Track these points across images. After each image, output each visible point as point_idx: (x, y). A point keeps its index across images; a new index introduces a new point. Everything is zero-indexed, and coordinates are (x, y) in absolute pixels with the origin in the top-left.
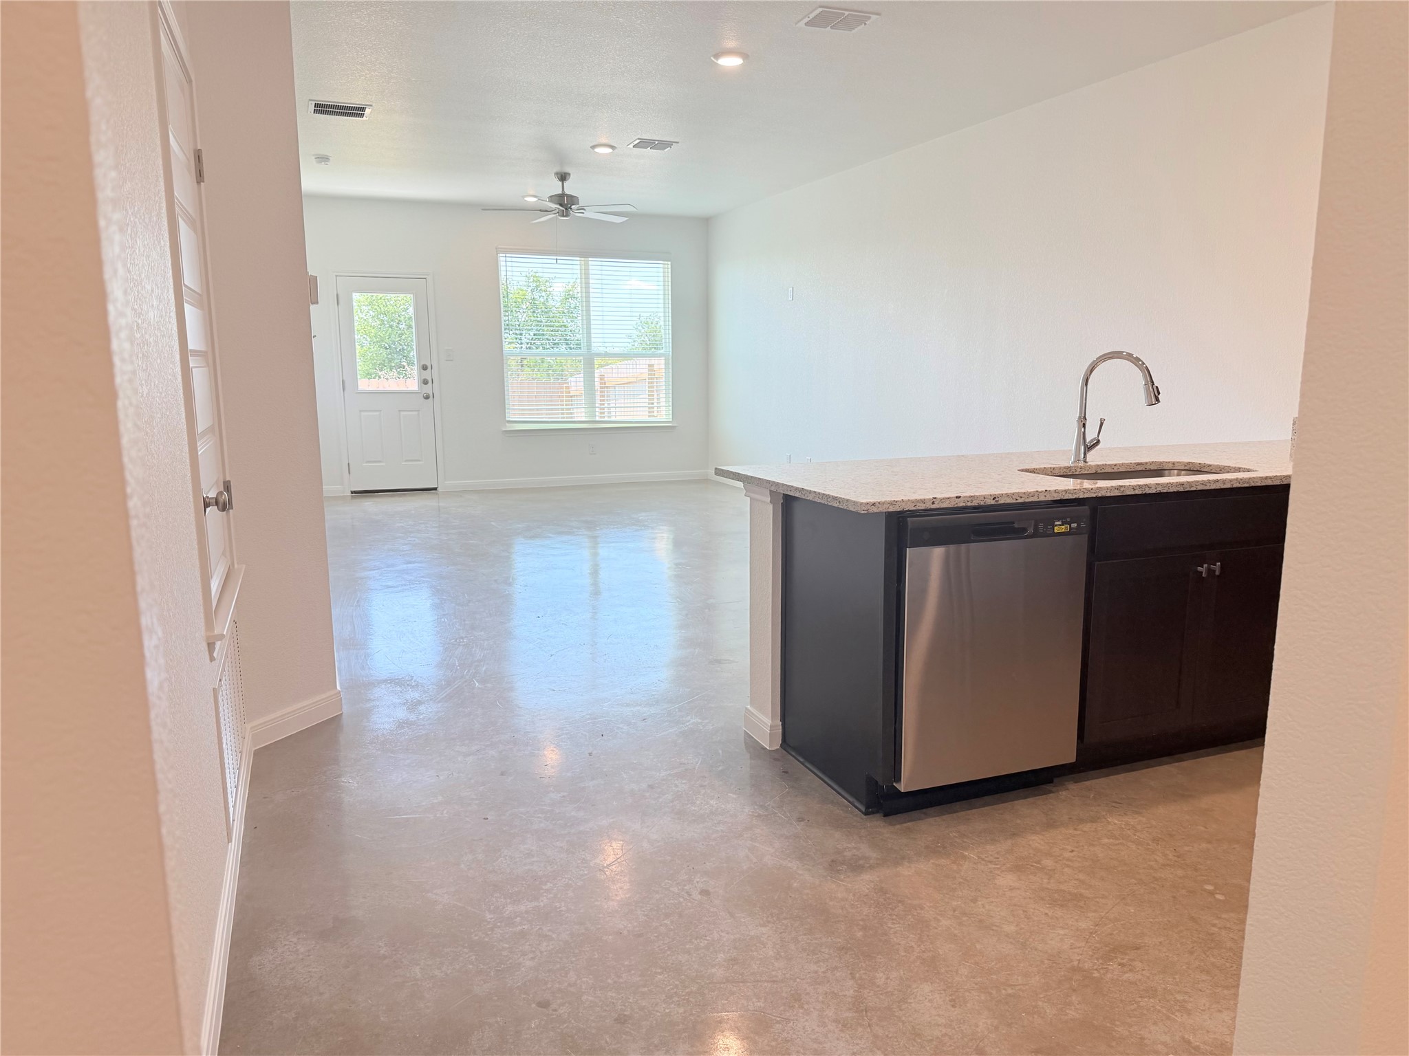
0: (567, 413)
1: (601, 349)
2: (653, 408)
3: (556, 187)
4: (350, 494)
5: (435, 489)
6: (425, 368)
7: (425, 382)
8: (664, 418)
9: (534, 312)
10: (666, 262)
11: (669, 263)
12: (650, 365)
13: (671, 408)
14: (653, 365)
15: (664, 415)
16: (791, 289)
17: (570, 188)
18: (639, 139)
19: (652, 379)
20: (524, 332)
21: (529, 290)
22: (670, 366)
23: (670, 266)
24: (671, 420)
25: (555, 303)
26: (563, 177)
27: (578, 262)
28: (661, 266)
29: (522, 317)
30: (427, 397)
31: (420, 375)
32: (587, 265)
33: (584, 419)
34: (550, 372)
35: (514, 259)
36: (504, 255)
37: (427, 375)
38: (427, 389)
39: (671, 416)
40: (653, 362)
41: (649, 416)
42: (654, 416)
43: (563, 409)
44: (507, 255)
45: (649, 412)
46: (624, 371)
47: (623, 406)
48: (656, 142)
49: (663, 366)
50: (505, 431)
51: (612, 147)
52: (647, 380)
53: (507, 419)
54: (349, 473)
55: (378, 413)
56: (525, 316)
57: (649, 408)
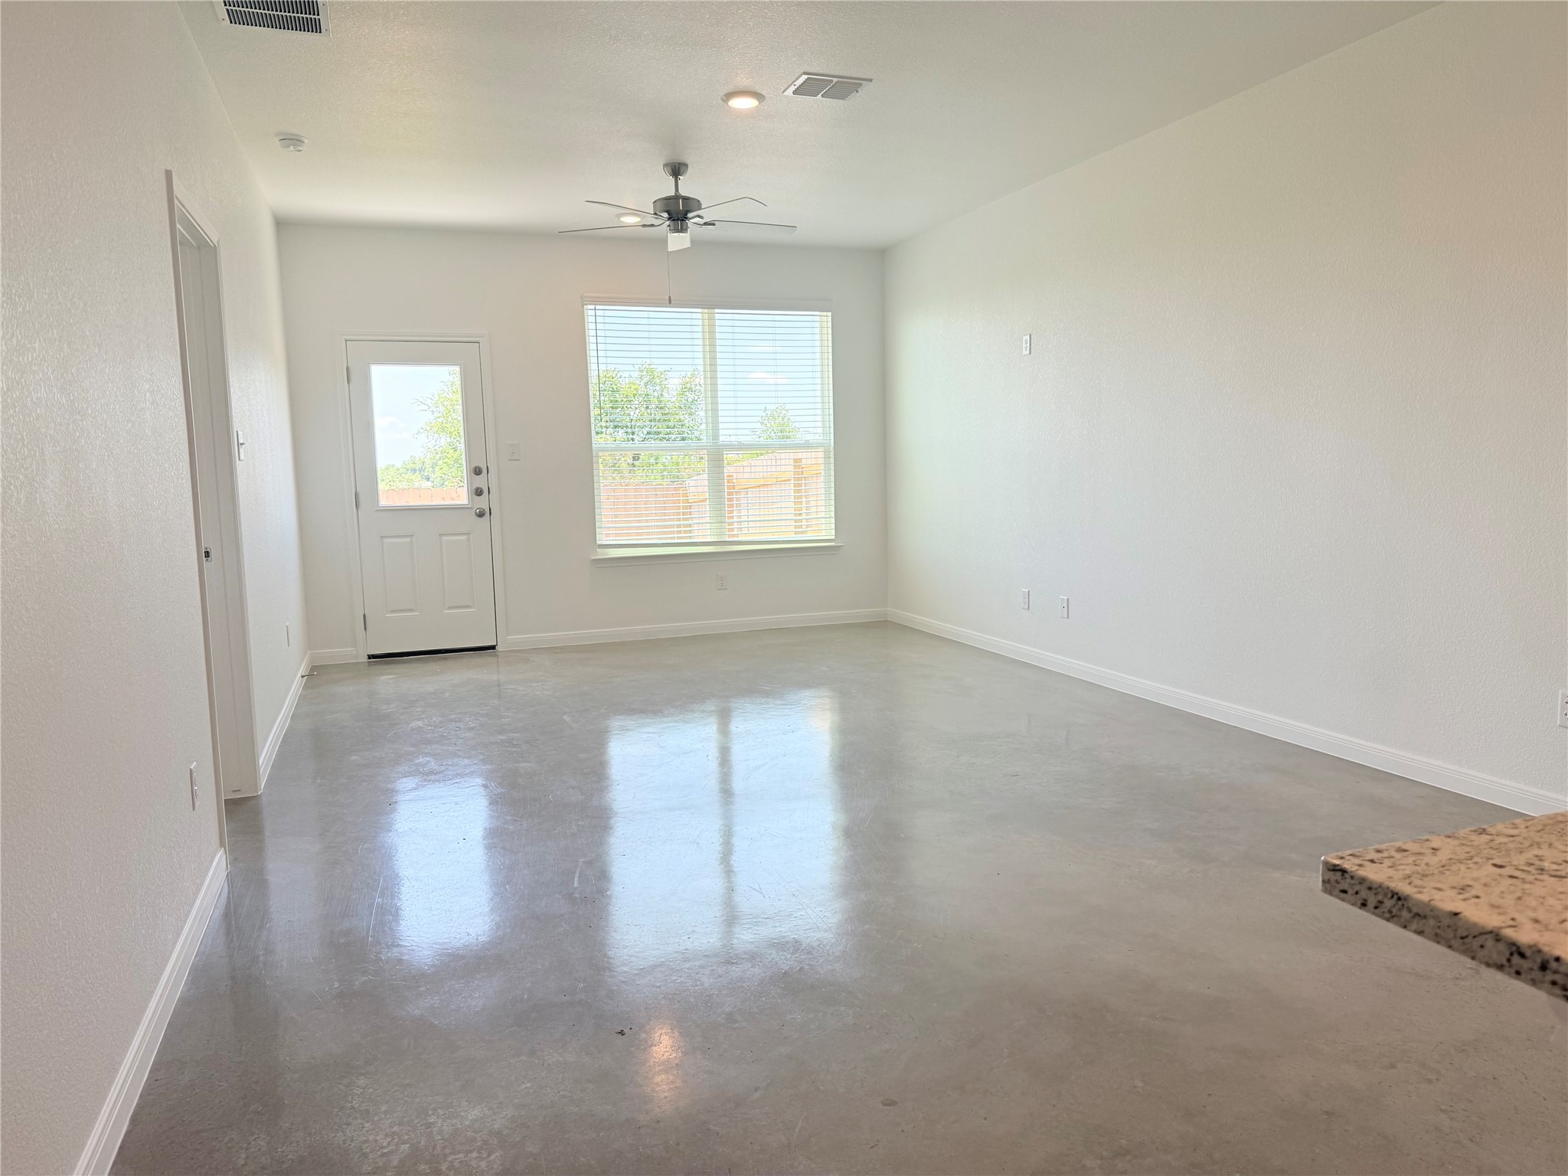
0: (685, 532)
1: (733, 438)
2: (801, 520)
3: (666, 187)
4: (366, 659)
5: (493, 647)
6: (478, 471)
7: (479, 492)
8: (823, 535)
9: (648, 408)
10: (825, 313)
11: (829, 314)
12: (796, 460)
13: (833, 520)
14: (800, 460)
15: (822, 528)
16: (1028, 337)
17: (688, 187)
18: (805, 73)
19: (799, 479)
20: (636, 430)
21: (642, 383)
22: (832, 460)
23: (830, 319)
24: (833, 537)
25: (671, 397)
26: (676, 170)
27: (699, 316)
28: (817, 319)
29: (634, 414)
30: (481, 515)
31: (470, 482)
32: (712, 319)
33: (709, 539)
34: (665, 473)
35: (607, 313)
36: (593, 307)
37: (480, 482)
38: (482, 503)
39: (833, 532)
40: (800, 456)
41: (796, 533)
42: (803, 532)
43: (679, 526)
44: (597, 307)
45: (796, 527)
46: (760, 469)
47: (758, 519)
48: (835, 80)
49: (822, 461)
50: (594, 560)
51: (758, 96)
52: (792, 481)
53: (598, 542)
54: (365, 629)
55: (408, 540)
56: (637, 412)
57: (796, 521)
